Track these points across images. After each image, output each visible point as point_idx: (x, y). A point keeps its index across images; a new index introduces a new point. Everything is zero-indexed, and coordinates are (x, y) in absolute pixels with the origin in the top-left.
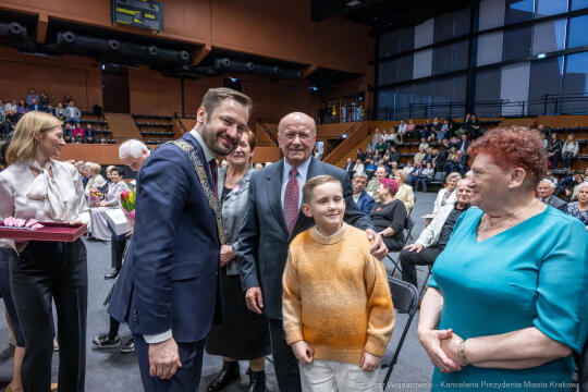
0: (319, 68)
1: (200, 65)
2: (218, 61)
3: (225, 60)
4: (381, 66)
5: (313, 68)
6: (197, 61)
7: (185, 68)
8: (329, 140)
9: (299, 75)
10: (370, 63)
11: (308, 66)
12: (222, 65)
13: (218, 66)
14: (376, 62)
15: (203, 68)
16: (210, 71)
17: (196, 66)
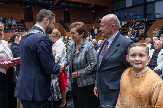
0: (95, 5)
1: (56, 5)
2: (62, 4)
3: (64, 3)
4: (115, 4)
5: (93, 5)
6: (55, 4)
7: (51, 6)
9: (88, 7)
10: (111, 3)
11: (92, 4)
12: (63, 5)
13: (62, 5)
14: (113, 3)
15: (57, 6)
16: (59, 7)
17: (54, 6)
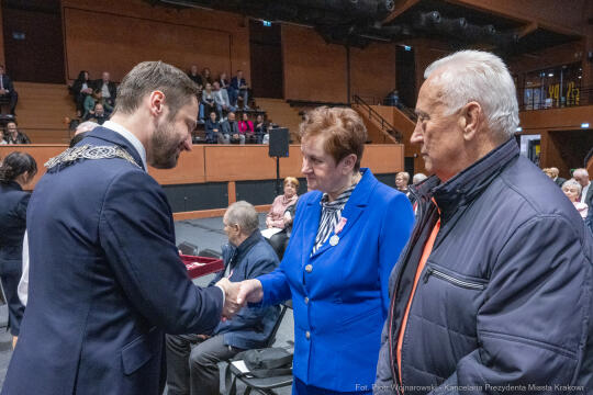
0: (541, 30)
1: (393, 22)
2: (423, 16)
3: (435, 14)
5: (528, 30)
7: (377, 26)
8: (549, 132)
11: (530, 23)
13: (423, 23)
15: (395, 28)
16: (406, 32)
17: (389, 24)
